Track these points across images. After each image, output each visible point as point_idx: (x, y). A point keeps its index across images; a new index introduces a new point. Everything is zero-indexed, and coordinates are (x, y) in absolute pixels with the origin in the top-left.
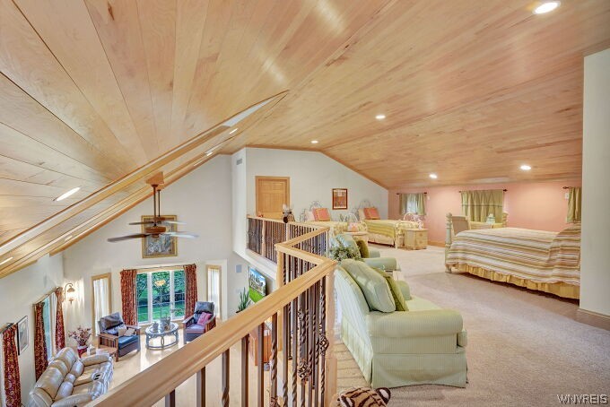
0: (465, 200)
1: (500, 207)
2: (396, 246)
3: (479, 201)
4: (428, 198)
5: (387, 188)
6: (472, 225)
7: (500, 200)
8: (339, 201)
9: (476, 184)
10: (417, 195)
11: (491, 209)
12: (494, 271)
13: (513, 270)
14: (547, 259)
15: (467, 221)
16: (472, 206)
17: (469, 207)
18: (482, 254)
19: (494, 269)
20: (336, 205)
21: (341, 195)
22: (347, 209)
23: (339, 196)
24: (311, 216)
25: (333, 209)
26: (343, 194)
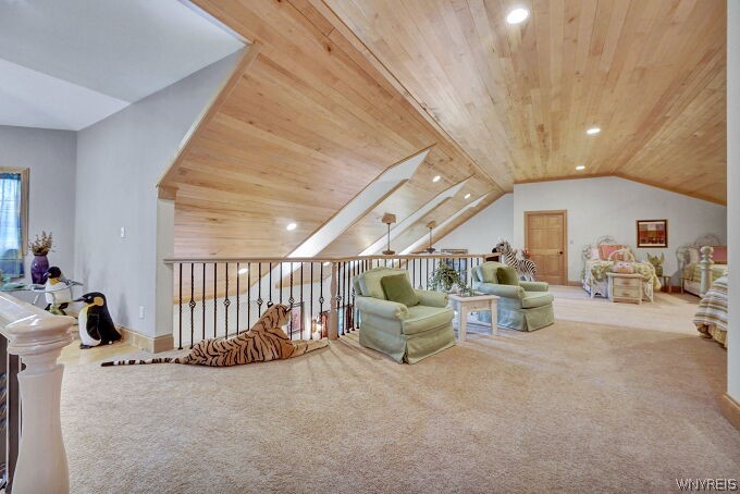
8: (652, 236)
20: (644, 241)
21: (654, 229)
22: (666, 246)
23: (649, 229)
24: (595, 253)
25: (639, 247)
26: (657, 226)
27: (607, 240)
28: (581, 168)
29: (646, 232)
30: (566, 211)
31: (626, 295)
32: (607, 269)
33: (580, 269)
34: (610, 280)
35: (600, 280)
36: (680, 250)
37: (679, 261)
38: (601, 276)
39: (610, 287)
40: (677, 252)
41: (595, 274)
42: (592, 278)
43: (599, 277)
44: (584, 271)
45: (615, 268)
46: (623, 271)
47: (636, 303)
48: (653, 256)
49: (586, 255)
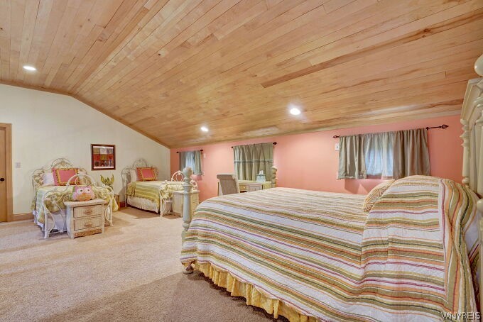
0: (237, 156)
1: (270, 163)
2: (161, 213)
3: (250, 157)
4: (205, 155)
5: (169, 147)
6: (241, 185)
7: (270, 156)
8: (102, 159)
9: (247, 138)
10: (194, 153)
11: (262, 164)
12: (251, 286)
13: (285, 290)
14: (358, 273)
15: (234, 180)
16: (244, 162)
17: (241, 164)
18: (232, 245)
19: (253, 281)
20: (97, 165)
21: (105, 153)
22: (114, 169)
23: (102, 153)
24: (50, 178)
25: (93, 169)
26: (108, 151)
27: (62, 163)
28: (30, 69)
29: (99, 156)
30: (10, 125)
31: (88, 226)
32: (66, 197)
33: (30, 198)
34: (70, 211)
35: (58, 212)
36: (124, 172)
37: (123, 181)
38: (57, 207)
39: (69, 220)
40: (122, 173)
41: (49, 205)
42: (46, 211)
43: (55, 208)
44: (35, 201)
45: (74, 196)
46: (84, 198)
47: (99, 232)
48: (106, 178)
49: (39, 180)
